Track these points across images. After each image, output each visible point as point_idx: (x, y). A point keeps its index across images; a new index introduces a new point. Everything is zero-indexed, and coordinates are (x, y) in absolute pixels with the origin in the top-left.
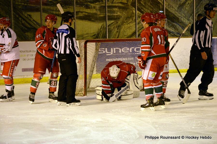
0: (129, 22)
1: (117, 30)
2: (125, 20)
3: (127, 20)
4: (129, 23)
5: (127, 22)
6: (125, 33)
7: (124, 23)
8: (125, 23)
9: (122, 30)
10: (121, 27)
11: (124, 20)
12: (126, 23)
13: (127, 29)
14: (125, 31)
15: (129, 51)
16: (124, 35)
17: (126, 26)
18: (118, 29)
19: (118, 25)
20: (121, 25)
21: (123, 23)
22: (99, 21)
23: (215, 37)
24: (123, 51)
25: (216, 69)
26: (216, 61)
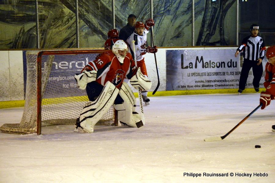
0: (57, 25)
1: (42, 36)
2: (53, 21)
3: (55, 23)
4: (58, 27)
5: (55, 24)
6: (52, 40)
7: (52, 26)
8: (52, 27)
9: (48, 36)
10: (47, 32)
11: (51, 22)
12: (53, 26)
13: (55, 35)
14: (53, 37)
15: (68, 66)
16: (51, 44)
17: (54, 30)
18: (43, 35)
19: (43, 29)
20: (48, 28)
21: (49, 26)
22: (17, 23)
23: (178, 48)
24: (60, 67)
25: (179, 92)
26: (180, 81)
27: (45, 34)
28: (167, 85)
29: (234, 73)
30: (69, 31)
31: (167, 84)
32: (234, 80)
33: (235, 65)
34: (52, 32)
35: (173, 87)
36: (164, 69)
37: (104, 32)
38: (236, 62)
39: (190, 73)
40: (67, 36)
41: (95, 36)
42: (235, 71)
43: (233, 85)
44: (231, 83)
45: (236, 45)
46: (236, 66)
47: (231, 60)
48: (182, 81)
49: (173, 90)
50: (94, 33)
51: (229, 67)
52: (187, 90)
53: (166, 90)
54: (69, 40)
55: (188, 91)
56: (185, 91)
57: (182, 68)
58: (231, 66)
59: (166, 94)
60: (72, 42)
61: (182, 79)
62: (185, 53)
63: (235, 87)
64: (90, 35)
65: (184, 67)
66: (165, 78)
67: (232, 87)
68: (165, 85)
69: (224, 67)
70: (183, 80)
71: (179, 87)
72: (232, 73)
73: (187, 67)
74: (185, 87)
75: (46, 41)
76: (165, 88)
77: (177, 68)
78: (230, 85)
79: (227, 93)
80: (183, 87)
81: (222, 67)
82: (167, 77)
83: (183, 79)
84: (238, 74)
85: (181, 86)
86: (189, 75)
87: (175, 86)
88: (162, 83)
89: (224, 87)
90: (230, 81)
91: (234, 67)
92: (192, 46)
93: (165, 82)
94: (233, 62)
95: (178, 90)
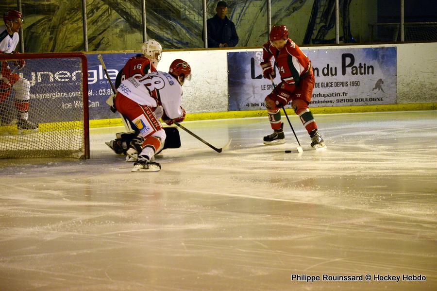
0: (75, 19)
1: (50, 35)
2: (67, 14)
3: (71, 15)
4: (75, 21)
5: (70, 18)
6: (67, 41)
8: (66, 22)
9: (61, 35)
10: (59, 29)
11: (65, 15)
12: (68, 20)
13: (71, 33)
14: (68, 36)
15: (71, 78)
16: (65, 46)
17: (70, 26)
18: (53, 33)
19: (52, 25)
20: (59, 24)
21: (62, 21)
23: (246, 50)
24: (57, 78)
25: (249, 112)
26: (249, 96)
27: (55, 33)
28: (229, 103)
29: (333, 84)
30: (94, 28)
31: (229, 101)
32: (333, 94)
33: (334, 73)
34: (67, 28)
35: (238, 105)
36: (225, 79)
37: (150, 27)
38: (336, 68)
39: (264, 85)
40: (91, 35)
41: (135, 34)
42: (335, 81)
43: (331, 102)
44: (328, 99)
45: (336, 43)
46: (336, 74)
47: (328, 65)
48: (252, 97)
49: (240, 110)
50: (134, 29)
51: (325, 75)
52: (260, 109)
53: (229, 111)
54: (94, 40)
55: (262, 112)
56: (259, 111)
57: (253, 77)
58: (328, 74)
59: (228, 115)
60: (100, 42)
61: (252, 94)
62: (257, 55)
63: (334, 104)
64: (129, 33)
65: (255, 77)
66: (226, 93)
67: (330, 104)
68: (227, 102)
69: (318, 75)
70: (255, 95)
71: (248, 105)
72: (330, 85)
73: (260, 77)
74: (258, 105)
75: (57, 42)
76: (226, 108)
77: (244, 78)
78: (327, 102)
79: (323, 113)
80: (254, 105)
82: (230, 91)
83: (254, 93)
84: (339, 85)
85: (252, 104)
86: (264, 87)
87: (243, 104)
88: (222, 100)
89: (318, 104)
90: (326, 95)
91: (332, 75)
93: (227, 99)
94: (331, 68)
95: (246, 110)
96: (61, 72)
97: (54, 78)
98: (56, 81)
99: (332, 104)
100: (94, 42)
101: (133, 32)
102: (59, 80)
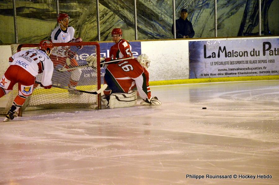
0: (92, 21)
1: (77, 31)
2: (87, 17)
3: (90, 18)
4: (92, 22)
5: (89, 20)
6: (87, 34)
7: (86, 21)
8: (87, 23)
9: (83, 31)
10: (82, 27)
11: (86, 18)
12: (88, 21)
13: (90, 29)
14: (88, 32)
16: (86, 38)
17: (89, 25)
19: (78, 25)
20: (82, 24)
21: (84, 22)
22: (52, 20)
23: (201, 40)
25: (203, 80)
26: (202, 69)
27: (79, 30)
28: (189, 74)
29: (257, 61)
30: (104, 26)
31: (190, 72)
32: (257, 68)
33: (257, 54)
34: (87, 27)
35: (196, 75)
36: (187, 59)
37: (140, 25)
38: (259, 51)
39: (212, 62)
40: (102, 30)
41: (130, 30)
42: (258, 59)
43: (256, 73)
44: (254, 71)
45: (259, 35)
46: (259, 55)
47: (254, 49)
48: (205, 70)
49: (197, 78)
50: (129, 27)
51: (252, 56)
52: (210, 78)
53: (189, 78)
54: (104, 34)
55: (211, 79)
56: (209, 79)
57: (205, 57)
58: (254, 55)
59: (188, 82)
60: (107, 36)
61: (205, 68)
62: (208, 43)
63: (258, 75)
64: (126, 29)
65: (207, 57)
66: (188, 67)
67: (255, 74)
68: (188, 73)
69: (247, 56)
70: (206, 68)
71: (202, 75)
72: (255, 62)
73: (210, 57)
74: (208, 75)
75: (81, 35)
76: (188, 77)
77: (199, 57)
78: (253, 73)
79: (251, 80)
80: (206, 75)
81: (244, 56)
82: (190, 66)
83: (206, 67)
84: (261, 62)
85: (204, 74)
86: (212, 64)
87: (199, 74)
88: (185, 72)
89: (247, 74)
90: (253, 69)
91: (257, 56)
92: (215, 38)
93: (188, 71)
94: (256, 51)
95: (201, 78)
96: (83, 54)
97: (79, 58)
98: (80, 60)
99: (256, 74)
100: (104, 35)
101: (129, 29)
102: (82, 59)
